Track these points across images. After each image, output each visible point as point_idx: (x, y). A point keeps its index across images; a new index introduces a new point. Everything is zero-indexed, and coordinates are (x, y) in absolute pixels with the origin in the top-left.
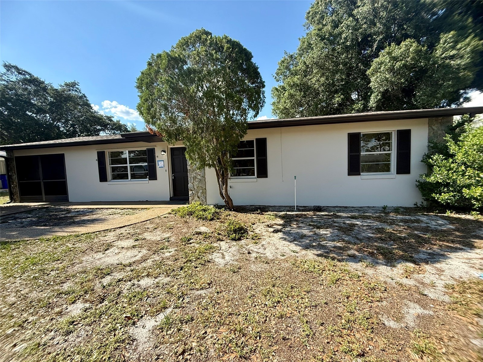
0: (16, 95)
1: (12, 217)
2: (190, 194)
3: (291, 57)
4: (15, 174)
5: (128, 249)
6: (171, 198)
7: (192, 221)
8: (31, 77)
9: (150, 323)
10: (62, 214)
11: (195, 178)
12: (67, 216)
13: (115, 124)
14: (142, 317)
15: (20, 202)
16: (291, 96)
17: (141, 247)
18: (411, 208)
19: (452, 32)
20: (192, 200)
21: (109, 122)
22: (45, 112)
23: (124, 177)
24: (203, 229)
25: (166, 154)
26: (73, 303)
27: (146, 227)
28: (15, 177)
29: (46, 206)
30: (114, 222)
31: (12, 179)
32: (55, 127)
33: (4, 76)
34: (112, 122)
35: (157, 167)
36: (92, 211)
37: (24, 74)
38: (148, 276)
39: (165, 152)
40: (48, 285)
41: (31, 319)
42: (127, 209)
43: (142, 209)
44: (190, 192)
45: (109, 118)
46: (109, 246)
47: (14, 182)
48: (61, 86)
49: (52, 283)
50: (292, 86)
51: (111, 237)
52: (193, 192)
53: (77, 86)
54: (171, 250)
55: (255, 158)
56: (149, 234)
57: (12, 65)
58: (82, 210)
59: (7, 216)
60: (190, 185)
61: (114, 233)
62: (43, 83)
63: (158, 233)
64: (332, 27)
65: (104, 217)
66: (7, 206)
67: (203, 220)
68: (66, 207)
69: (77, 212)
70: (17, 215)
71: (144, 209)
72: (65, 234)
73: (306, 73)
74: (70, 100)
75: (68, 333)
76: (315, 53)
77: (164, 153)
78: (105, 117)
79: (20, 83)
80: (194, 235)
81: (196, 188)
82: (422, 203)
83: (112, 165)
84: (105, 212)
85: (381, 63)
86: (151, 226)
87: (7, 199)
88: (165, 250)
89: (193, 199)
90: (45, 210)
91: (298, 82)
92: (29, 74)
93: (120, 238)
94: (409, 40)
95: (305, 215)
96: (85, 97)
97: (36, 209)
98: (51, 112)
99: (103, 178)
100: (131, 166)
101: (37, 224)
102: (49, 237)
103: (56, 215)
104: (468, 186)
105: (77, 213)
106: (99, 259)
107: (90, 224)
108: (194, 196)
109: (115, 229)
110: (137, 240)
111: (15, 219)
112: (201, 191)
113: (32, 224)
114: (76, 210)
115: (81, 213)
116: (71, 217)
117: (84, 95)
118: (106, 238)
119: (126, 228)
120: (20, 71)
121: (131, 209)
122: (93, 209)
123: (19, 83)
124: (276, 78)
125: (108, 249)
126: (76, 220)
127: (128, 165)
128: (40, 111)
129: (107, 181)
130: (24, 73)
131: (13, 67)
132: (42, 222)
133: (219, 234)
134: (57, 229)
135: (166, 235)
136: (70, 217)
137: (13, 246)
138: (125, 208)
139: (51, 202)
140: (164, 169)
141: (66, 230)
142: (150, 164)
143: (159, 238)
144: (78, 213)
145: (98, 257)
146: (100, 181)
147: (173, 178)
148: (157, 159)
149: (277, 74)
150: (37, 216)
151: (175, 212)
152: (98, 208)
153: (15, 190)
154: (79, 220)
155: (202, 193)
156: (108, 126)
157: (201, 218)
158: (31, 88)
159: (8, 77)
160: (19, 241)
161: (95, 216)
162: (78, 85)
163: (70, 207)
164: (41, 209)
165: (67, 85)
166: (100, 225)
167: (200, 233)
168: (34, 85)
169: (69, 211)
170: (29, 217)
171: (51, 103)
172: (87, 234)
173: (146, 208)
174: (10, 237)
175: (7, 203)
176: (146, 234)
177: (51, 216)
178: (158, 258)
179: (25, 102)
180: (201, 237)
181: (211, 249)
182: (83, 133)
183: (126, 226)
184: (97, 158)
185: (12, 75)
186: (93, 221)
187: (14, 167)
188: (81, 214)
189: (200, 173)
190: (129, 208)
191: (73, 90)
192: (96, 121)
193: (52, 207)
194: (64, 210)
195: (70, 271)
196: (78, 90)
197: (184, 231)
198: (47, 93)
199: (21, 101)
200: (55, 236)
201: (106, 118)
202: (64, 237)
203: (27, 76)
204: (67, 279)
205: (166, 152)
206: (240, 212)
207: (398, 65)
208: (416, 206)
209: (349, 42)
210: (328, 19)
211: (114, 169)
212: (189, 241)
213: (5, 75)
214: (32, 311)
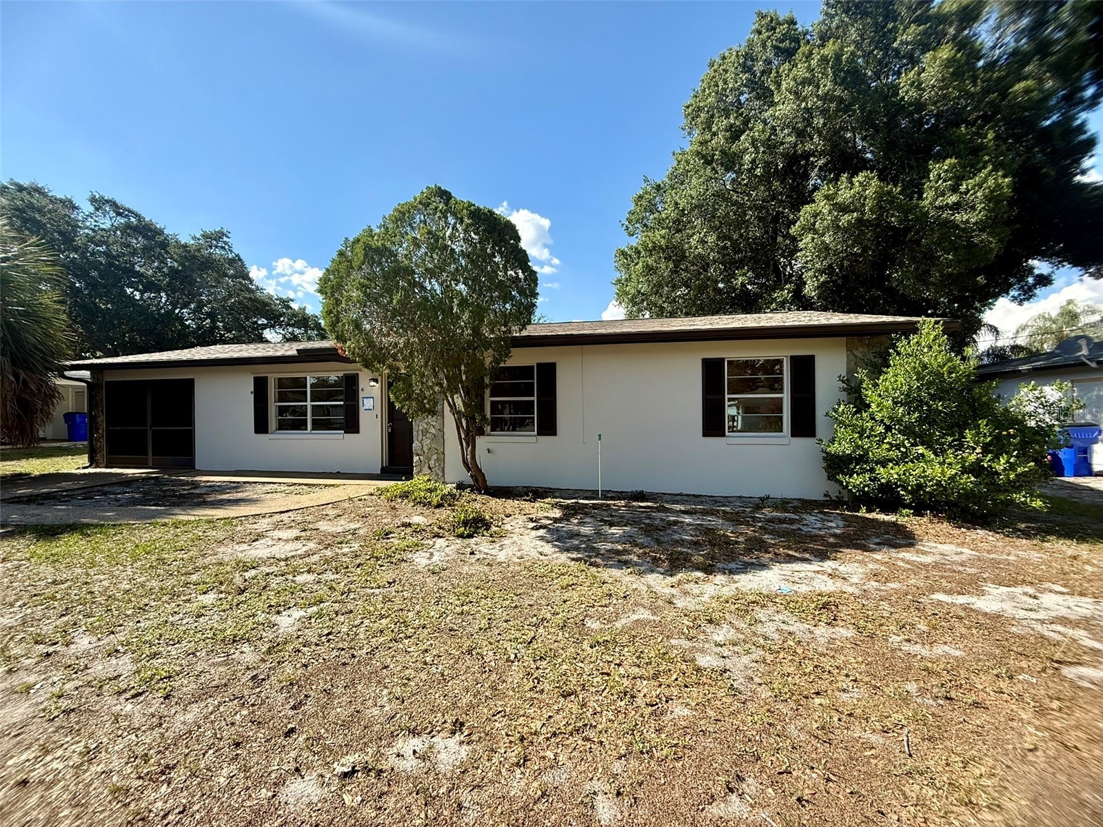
0: (107, 254)
1: (98, 491)
2: (415, 461)
3: (658, 188)
4: (102, 412)
5: (287, 541)
6: (382, 469)
7: (406, 507)
8: (139, 221)
9: (297, 613)
10: (184, 490)
11: (425, 432)
12: (192, 493)
13: (294, 315)
14: (289, 608)
15: (107, 467)
16: (649, 269)
17: (308, 540)
18: (815, 501)
19: (948, 161)
20: (418, 473)
21: (284, 310)
22: (158, 290)
23: (299, 425)
24: (417, 519)
25: (378, 386)
26: (204, 593)
27: (324, 513)
28: (102, 419)
29: (154, 475)
30: (272, 505)
31: (96, 423)
32: (176, 319)
33: (89, 219)
34: (290, 311)
35: (362, 409)
36: (237, 487)
37: (127, 215)
38: (309, 572)
39: (376, 381)
40: (171, 574)
41: (153, 604)
42: (300, 485)
43: (326, 486)
44: (416, 459)
45: (285, 303)
46: (259, 536)
47: (98, 429)
48: (194, 238)
49: (176, 573)
50: (651, 251)
51: (263, 524)
52: (421, 457)
53: (225, 239)
54: (353, 545)
55: (535, 399)
56: (326, 523)
57: (106, 198)
58: (218, 484)
59: (89, 490)
60: (416, 445)
61: (269, 520)
62: (160, 232)
63: (342, 522)
64: (726, 139)
65: (256, 496)
66: (85, 474)
67: (424, 506)
68: (190, 479)
69: (210, 486)
70: (106, 489)
71: (330, 485)
72: (193, 518)
73: (679, 225)
74: (209, 268)
75: (199, 616)
76: (695, 187)
77: (375, 384)
78: (277, 300)
79: (118, 232)
80: (398, 527)
81: (426, 451)
82: (840, 493)
83: (279, 402)
84: (258, 488)
85: (815, 215)
86: (332, 512)
87: (84, 460)
88: (343, 545)
89: (420, 471)
90: (153, 481)
91: (663, 242)
92: (137, 216)
93: (277, 526)
94: (864, 173)
95: (608, 505)
96: (240, 260)
97: (137, 480)
98: (171, 289)
99: (261, 426)
100: (313, 406)
101: (144, 502)
102: (166, 520)
103: (173, 490)
104: (884, 463)
105: (210, 489)
106: (242, 552)
107: (232, 505)
108: (422, 465)
109: (272, 515)
110: (305, 530)
111: (105, 494)
112: (435, 457)
113: (134, 502)
114: (208, 484)
115: (217, 489)
116: (200, 495)
117: (237, 256)
118: (255, 526)
119: (290, 514)
120: (118, 210)
121: (306, 485)
122: (238, 483)
123: (115, 232)
124: (627, 228)
125: (257, 540)
126: (209, 500)
127: (309, 404)
128: (150, 286)
129: (267, 432)
130: (127, 213)
131: (107, 201)
132: (152, 500)
133: (440, 528)
134: (176, 511)
135: (353, 526)
136: (198, 494)
137: (112, 532)
138: (295, 484)
139: (163, 468)
140: (373, 413)
141: (192, 513)
142: (348, 403)
143: (340, 529)
144: (212, 489)
145: (241, 549)
146: (256, 432)
147: (390, 430)
148: (361, 395)
149: (630, 221)
150: (141, 491)
151: (382, 492)
152: (248, 482)
153: (99, 444)
154: (213, 499)
155: (437, 460)
156: (282, 319)
157: (420, 503)
158: (138, 242)
159: (96, 221)
160: (120, 525)
161: (240, 494)
162: (228, 237)
163: (196, 479)
164: (146, 480)
165: (205, 236)
166: (249, 508)
167: (409, 525)
168: (143, 237)
169: (195, 485)
170: (128, 493)
171: (173, 273)
172: (225, 519)
173: (333, 485)
174: (103, 518)
175: (84, 468)
176: (321, 523)
177: (163, 491)
178: (330, 553)
179: (125, 270)
180: (409, 530)
181: (417, 547)
182: (231, 332)
183: (291, 510)
184: (253, 390)
185: (105, 216)
186: (237, 502)
187: (102, 400)
188: (217, 491)
189: (435, 423)
190: (303, 484)
191: (216, 247)
192: (257, 308)
193: (166, 477)
194: (187, 483)
195: (200, 562)
196: (227, 247)
197: (385, 521)
198: (167, 252)
199: (117, 268)
200: (174, 521)
201: (278, 302)
202: (189, 522)
203: (133, 220)
204: (196, 570)
205: (380, 383)
206: (497, 498)
207: (845, 219)
208: (828, 499)
209: (759, 170)
210: (721, 123)
211: (282, 410)
212: (387, 534)
213: (92, 217)
214: (153, 596)
